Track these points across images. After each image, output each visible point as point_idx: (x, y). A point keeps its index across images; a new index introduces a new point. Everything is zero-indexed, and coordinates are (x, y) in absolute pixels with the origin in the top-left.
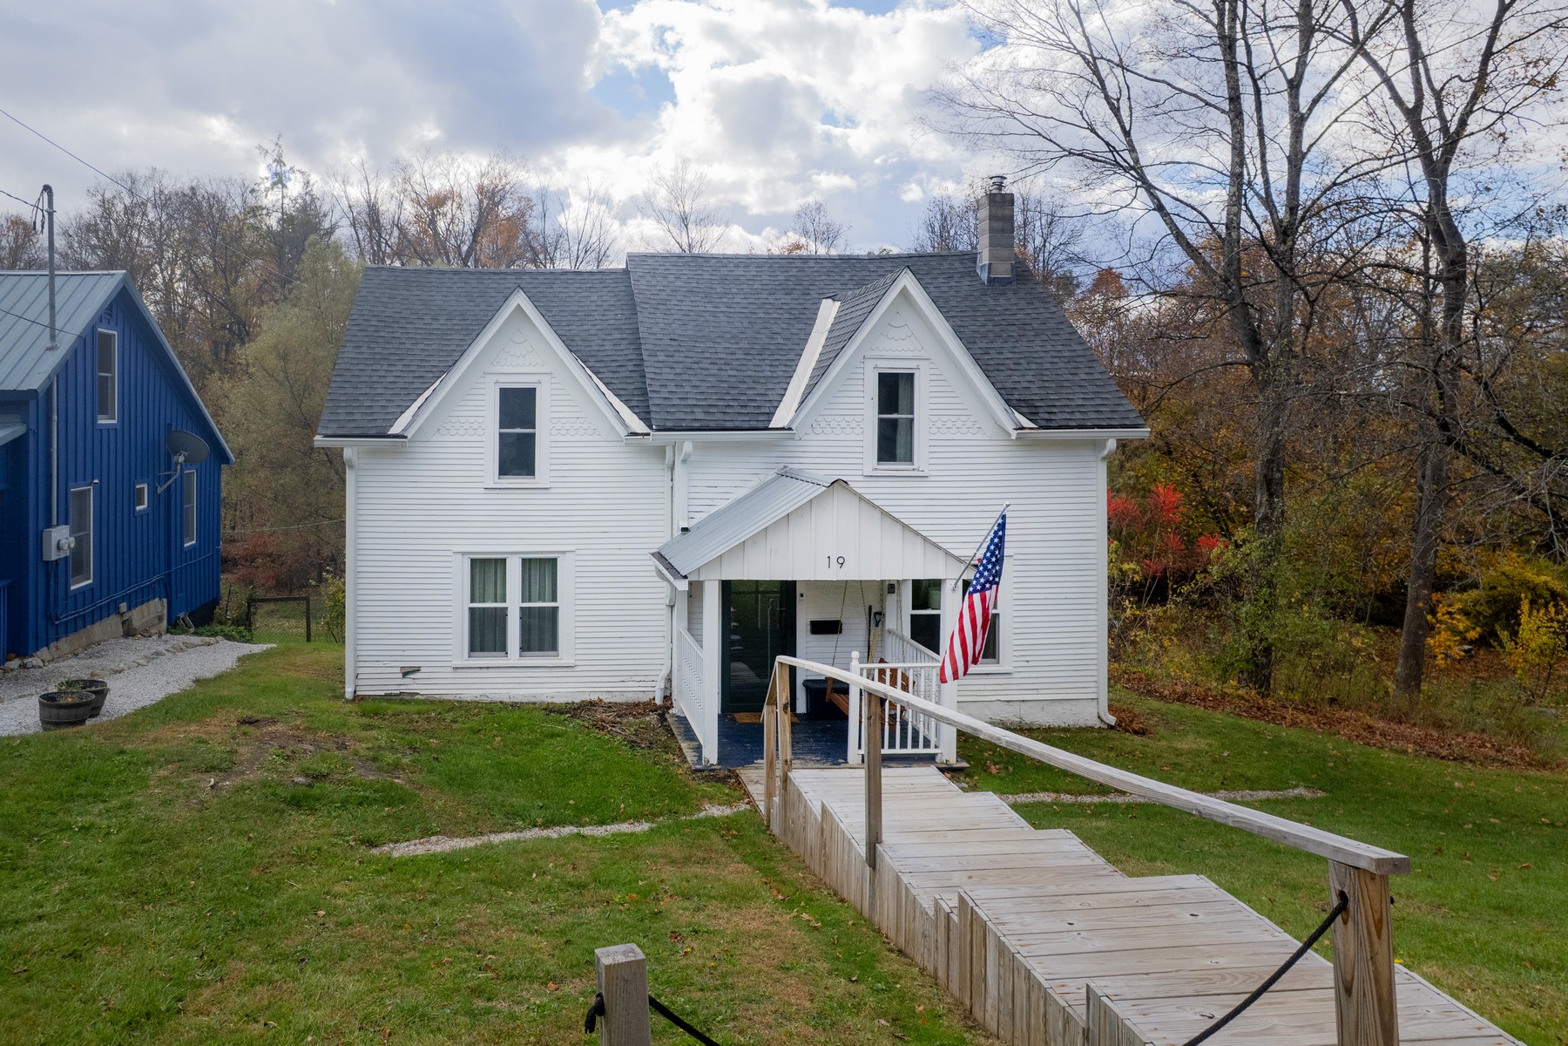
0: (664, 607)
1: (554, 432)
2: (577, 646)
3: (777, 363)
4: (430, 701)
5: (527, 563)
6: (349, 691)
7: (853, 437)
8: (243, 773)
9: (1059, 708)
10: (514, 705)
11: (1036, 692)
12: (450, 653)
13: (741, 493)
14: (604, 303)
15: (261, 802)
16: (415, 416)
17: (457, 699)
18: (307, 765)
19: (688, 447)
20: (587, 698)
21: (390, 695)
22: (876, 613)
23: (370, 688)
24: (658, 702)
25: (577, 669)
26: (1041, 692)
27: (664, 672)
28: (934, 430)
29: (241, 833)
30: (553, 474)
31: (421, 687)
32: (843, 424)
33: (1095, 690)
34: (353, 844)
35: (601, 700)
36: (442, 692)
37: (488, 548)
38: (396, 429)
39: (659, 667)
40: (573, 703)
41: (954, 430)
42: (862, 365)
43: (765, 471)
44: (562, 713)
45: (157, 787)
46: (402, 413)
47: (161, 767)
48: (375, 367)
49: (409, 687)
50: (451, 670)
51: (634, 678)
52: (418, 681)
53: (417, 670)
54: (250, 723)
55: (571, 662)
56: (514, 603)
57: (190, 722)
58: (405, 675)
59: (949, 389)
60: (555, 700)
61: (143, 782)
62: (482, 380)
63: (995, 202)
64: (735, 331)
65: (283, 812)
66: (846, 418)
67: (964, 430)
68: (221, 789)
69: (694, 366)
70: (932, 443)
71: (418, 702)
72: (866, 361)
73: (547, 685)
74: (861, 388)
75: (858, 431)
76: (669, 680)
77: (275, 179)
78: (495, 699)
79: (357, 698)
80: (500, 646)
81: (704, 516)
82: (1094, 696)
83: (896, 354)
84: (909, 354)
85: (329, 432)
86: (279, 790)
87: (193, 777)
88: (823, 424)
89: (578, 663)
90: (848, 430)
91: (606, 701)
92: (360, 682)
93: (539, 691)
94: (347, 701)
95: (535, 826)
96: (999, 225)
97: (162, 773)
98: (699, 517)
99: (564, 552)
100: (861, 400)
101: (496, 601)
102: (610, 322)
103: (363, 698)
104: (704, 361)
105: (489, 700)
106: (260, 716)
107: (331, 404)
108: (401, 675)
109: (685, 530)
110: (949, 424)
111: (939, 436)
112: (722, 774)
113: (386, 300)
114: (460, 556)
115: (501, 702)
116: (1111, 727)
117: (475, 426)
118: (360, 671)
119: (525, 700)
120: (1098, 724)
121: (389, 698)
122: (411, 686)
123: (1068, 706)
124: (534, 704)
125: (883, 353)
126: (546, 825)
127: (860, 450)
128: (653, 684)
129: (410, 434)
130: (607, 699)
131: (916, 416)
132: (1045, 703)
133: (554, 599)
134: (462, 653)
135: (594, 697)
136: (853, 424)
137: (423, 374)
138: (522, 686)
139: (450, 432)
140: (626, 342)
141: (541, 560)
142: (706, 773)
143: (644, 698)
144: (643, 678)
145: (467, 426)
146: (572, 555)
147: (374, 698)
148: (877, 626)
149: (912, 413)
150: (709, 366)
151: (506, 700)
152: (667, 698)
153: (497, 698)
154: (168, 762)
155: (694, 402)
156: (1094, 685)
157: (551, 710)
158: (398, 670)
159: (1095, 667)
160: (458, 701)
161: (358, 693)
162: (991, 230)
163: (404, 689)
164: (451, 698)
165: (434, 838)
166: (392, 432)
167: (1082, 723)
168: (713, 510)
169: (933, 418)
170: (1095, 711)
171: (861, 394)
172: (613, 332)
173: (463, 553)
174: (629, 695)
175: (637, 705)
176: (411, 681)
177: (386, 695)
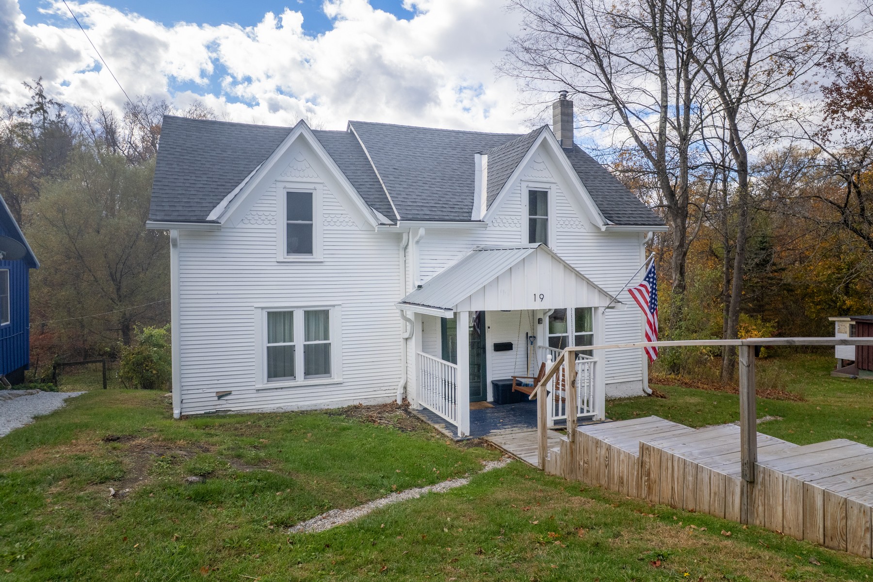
0: (402, 340)
1: (326, 224)
2: (345, 369)
3: (462, 185)
4: (240, 415)
5: (308, 314)
6: (176, 412)
7: (515, 229)
8: (136, 480)
9: (624, 387)
10: (302, 412)
11: (613, 378)
12: (254, 380)
13: (452, 263)
14: (338, 149)
15: (170, 503)
16: (227, 207)
17: (260, 412)
18: (192, 466)
19: (422, 231)
20: (351, 403)
21: (209, 413)
22: (531, 337)
23: (192, 409)
24: (399, 402)
25: (344, 384)
26: (615, 378)
27: (402, 383)
28: (559, 226)
29: (166, 535)
30: (326, 252)
31: (232, 405)
32: (510, 221)
33: (641, 375)
34: (272, 527)
35: (361, 404)
36: (246, 408)
37: (280, 304)
38: (212, 216)
39: (398, 380)
40: (343, 408)
41: (569, 226)
42: (519, 185)
43: (466, 250)
44: (340, 415)
45: (55, 504)
46: (214, 207)
47: (50, 484)
48: (185, 178)
49: (223, 406)
50: (255, 392)
51: (382, 388)
52: (230, 402)
53: (229, 393)
54: (114, 440)
55: (340, 380)
56: (299, 341)
57: (55, 445)
58: (220, 397)
59: (566, 202)
60: (330, 407)
61: (37, 502)
62: (274, 186)
63: (564, 105)
64: (431, 167)
65: (193, 509)
66: (512, 217)
67: (574, 226)
68: (123, 496)
69: (414, 184)
70: (558, 234)
71: (230, 416)
72: (522, 182)
73: (324, 397)
74: (519, 199)
75: (518, 225)
76: (405, 388)
77: (38, 106)
78: (287, 410)
79: (182, 417)
80: (289, 373)
81: (429, 278)
82: (641, 379)
83: (538, 179)
84: (545, 180)
85: (158, 218)
86: (181, 490)
87: (91, 489)
88: (499, 221)
89: (345, 381)
90: (513, 225)
91: (365, 404)
92: (184, 406)
93: (319, 402)
94: (176, 420)
95: (392, 491)
96: (566, 118)
97: (54, 490)
98: (427, 279)
99: (334, 306)
100: (519, 206)
101: (284, 342)
102: (346, 160)
103: (187, 417)
104: (419, 181)
105: (283, 411)
106: (119, 435)
107: (156, 200)
108: (216, 398)
109: (420, 287)
110: (567, 223)
111: (561, 230)
112: (476, 441)
113: (185, 137)
114: (260, 309)
115: (293, 412)
116: (649, 395)
117: (270, 218)
118: (184, 397)
119: (309, 409)
120: (643, 394)
121: (208, 415)
122: (224, 405)
123: (629, 385)
124: (316, 410)
125: (531, 178)
126: (400, 489)
127: (519, 237)
128: (395, 391)
129: (223, 221)
130: (365, 403)
131: (549, 217)
132: (618, 384)
133: (326, 337)
134: (263, 379)
135: (356, 403)
136: (516, 221)
137: (224, 184)
138: (306, 399)
139: (251, 222)
140: (360, 172)
141: (316, 312)
142: (465, 442)
143: (389, 401)
144: (387, 388)
145: (263, 218)
146: (340, 307)
147: (196, 416)
148: (532, 344)
149: (547, 216)
150: (423, 185)
151: (296, 410)
152: (404, 399)
153: (289, 409)
154: (56, 479)
155: (421, 204)
156: (640, 372)
157: (329, 413)
158: (214, 394)
159: (641, 362)
160: (261, 413)
161: (183, 414)
162: (562, 121)
163: (219, 408)
164: (255, 411)
165: (332, 512)
166: (209, 218)
167: (635, 394)
168: (435, 274)
169: (559, 219)
170: (641, 387)
171: (519, 203)
172: (350, 165)
173: (263, 308)
174: (379, 399)
175: (385, 405)
176: (224, 402)
177: (205, 413)
